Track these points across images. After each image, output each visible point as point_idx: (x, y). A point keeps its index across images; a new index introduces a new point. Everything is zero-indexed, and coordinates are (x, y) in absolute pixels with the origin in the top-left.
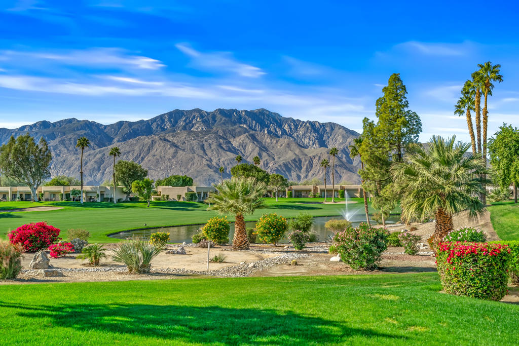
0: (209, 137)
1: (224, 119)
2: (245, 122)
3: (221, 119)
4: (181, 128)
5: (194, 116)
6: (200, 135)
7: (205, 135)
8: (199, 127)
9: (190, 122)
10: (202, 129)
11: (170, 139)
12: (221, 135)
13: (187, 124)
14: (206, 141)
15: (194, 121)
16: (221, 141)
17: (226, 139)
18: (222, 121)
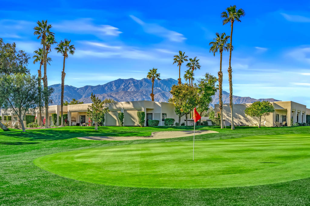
0: (137, 95)
1: (147, 84)
2: (160, 86)
3: (145, 84)
4: (121, 89)
5: (130, 83)
6: (132, 93)
7: (135, 94)
8: (132, 89)
9: (127, 86)
10: (134, 90)
11: (114, 96)
12: (145, 94)
13: (125, 87)
14: (135, 97)
15: (130, 86)
16: (144, 97)
17: (147, 96)
18: (146, 86)
